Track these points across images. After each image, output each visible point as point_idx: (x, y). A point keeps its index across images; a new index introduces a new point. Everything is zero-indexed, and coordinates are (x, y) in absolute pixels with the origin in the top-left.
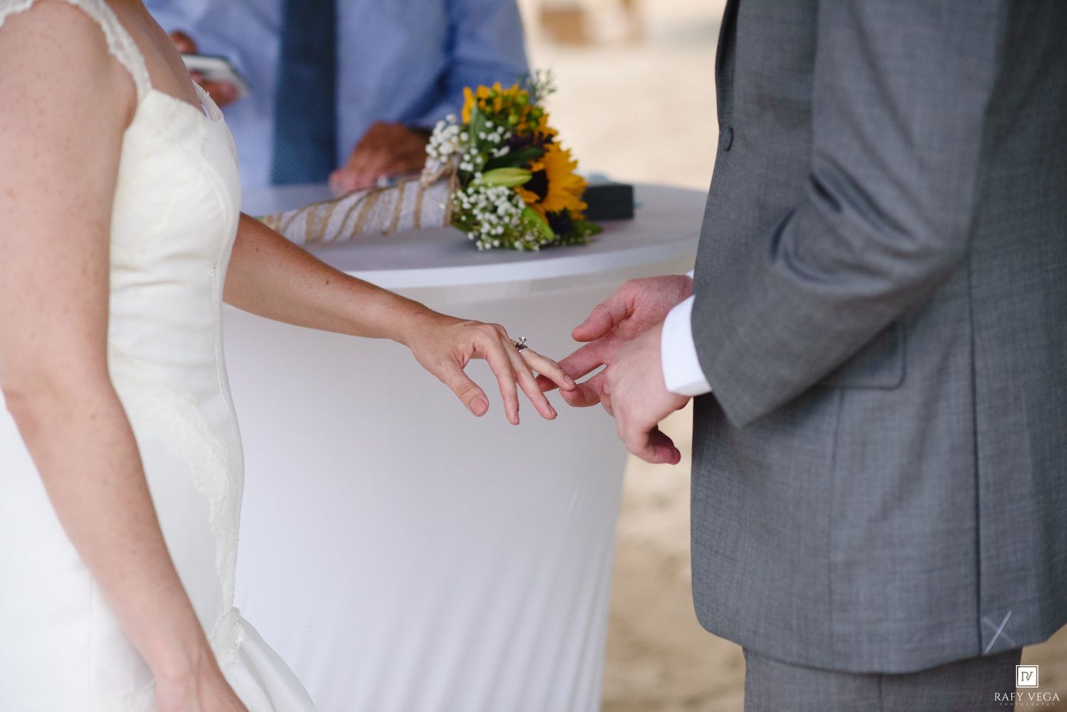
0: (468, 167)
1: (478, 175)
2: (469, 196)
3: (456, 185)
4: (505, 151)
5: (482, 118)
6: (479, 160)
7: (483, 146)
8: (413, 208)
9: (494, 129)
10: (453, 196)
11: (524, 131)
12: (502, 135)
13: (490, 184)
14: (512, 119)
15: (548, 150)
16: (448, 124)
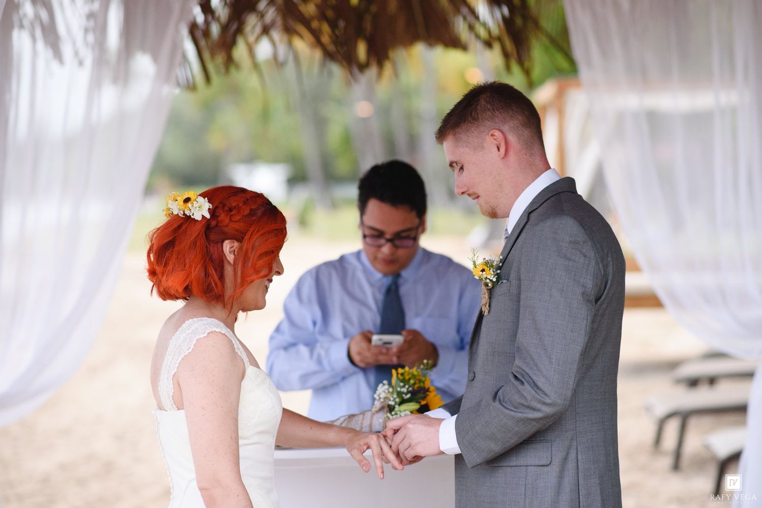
0: (392, 403)
1: (397, 406)
2: (392, 415)
3: (387, 412)
4: (409, 396)
5: (399, 381)
6: (397, 400)
7: (400, 394)
8: (368, 423)
9: (404, 386)
10: (385, 416)
11: (418, 387)
12: (408, 389)
13: (402, 410)
14: (412, 382)
15: (428, 395)
16: (384, 385)
